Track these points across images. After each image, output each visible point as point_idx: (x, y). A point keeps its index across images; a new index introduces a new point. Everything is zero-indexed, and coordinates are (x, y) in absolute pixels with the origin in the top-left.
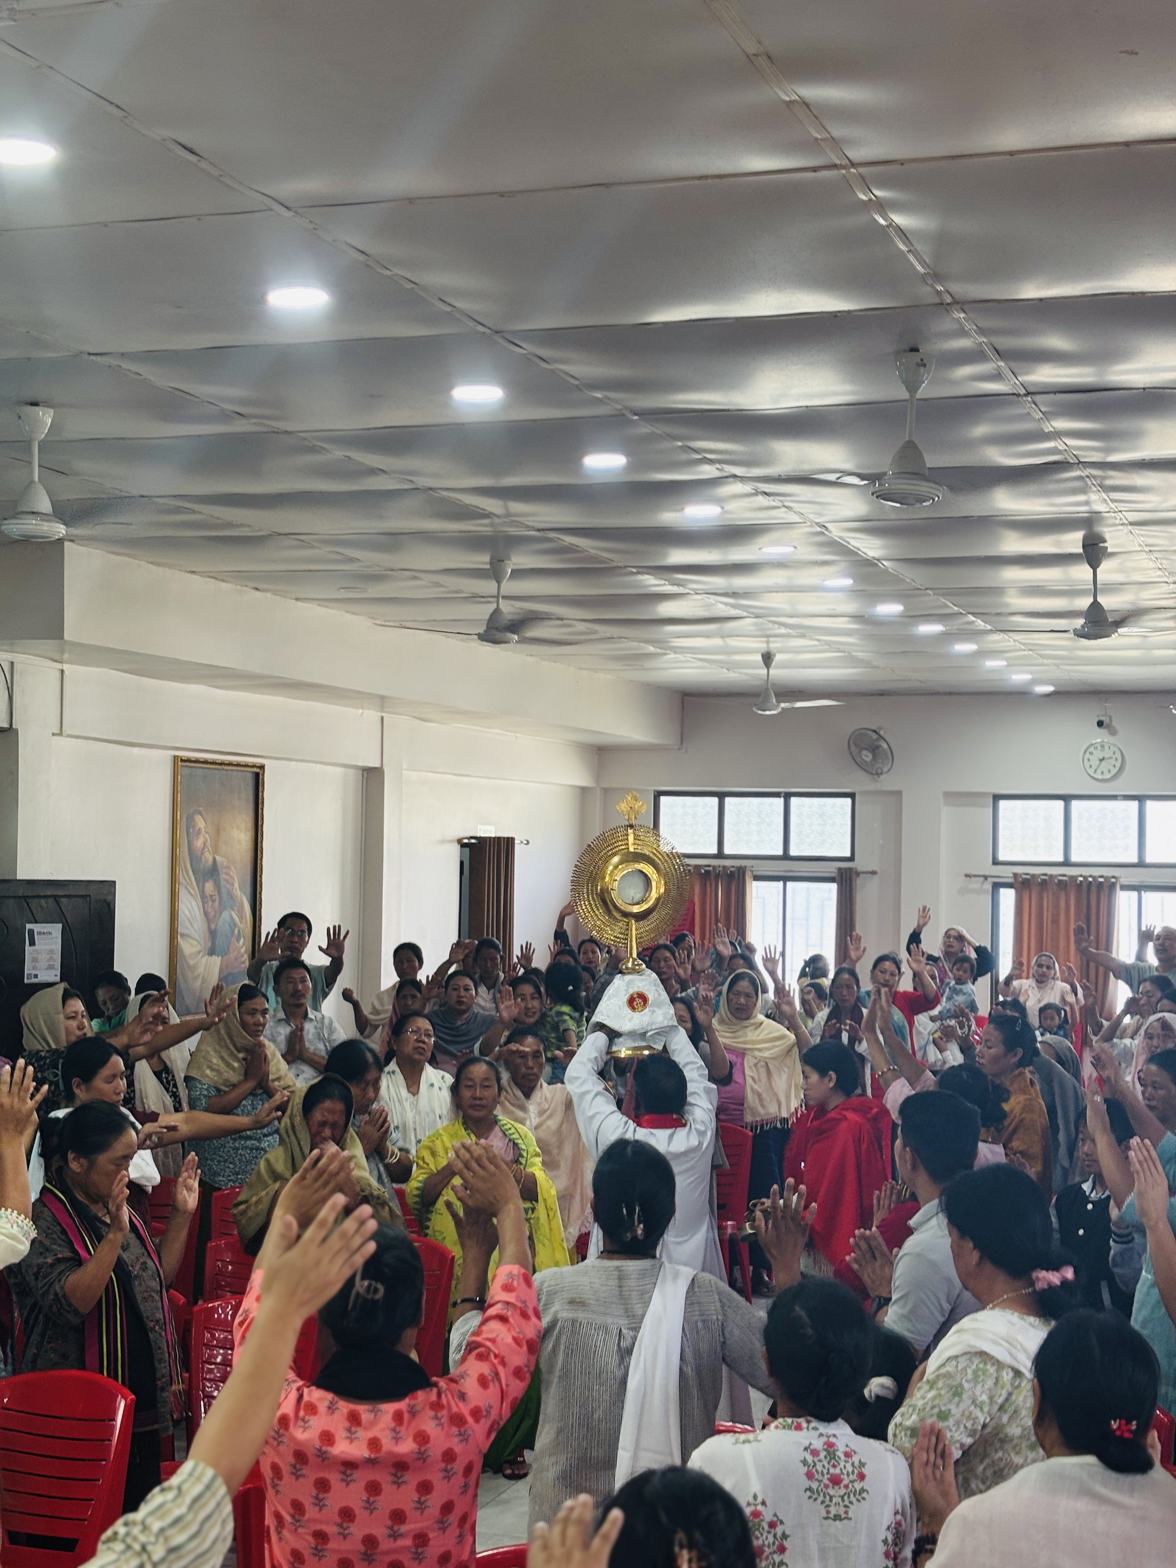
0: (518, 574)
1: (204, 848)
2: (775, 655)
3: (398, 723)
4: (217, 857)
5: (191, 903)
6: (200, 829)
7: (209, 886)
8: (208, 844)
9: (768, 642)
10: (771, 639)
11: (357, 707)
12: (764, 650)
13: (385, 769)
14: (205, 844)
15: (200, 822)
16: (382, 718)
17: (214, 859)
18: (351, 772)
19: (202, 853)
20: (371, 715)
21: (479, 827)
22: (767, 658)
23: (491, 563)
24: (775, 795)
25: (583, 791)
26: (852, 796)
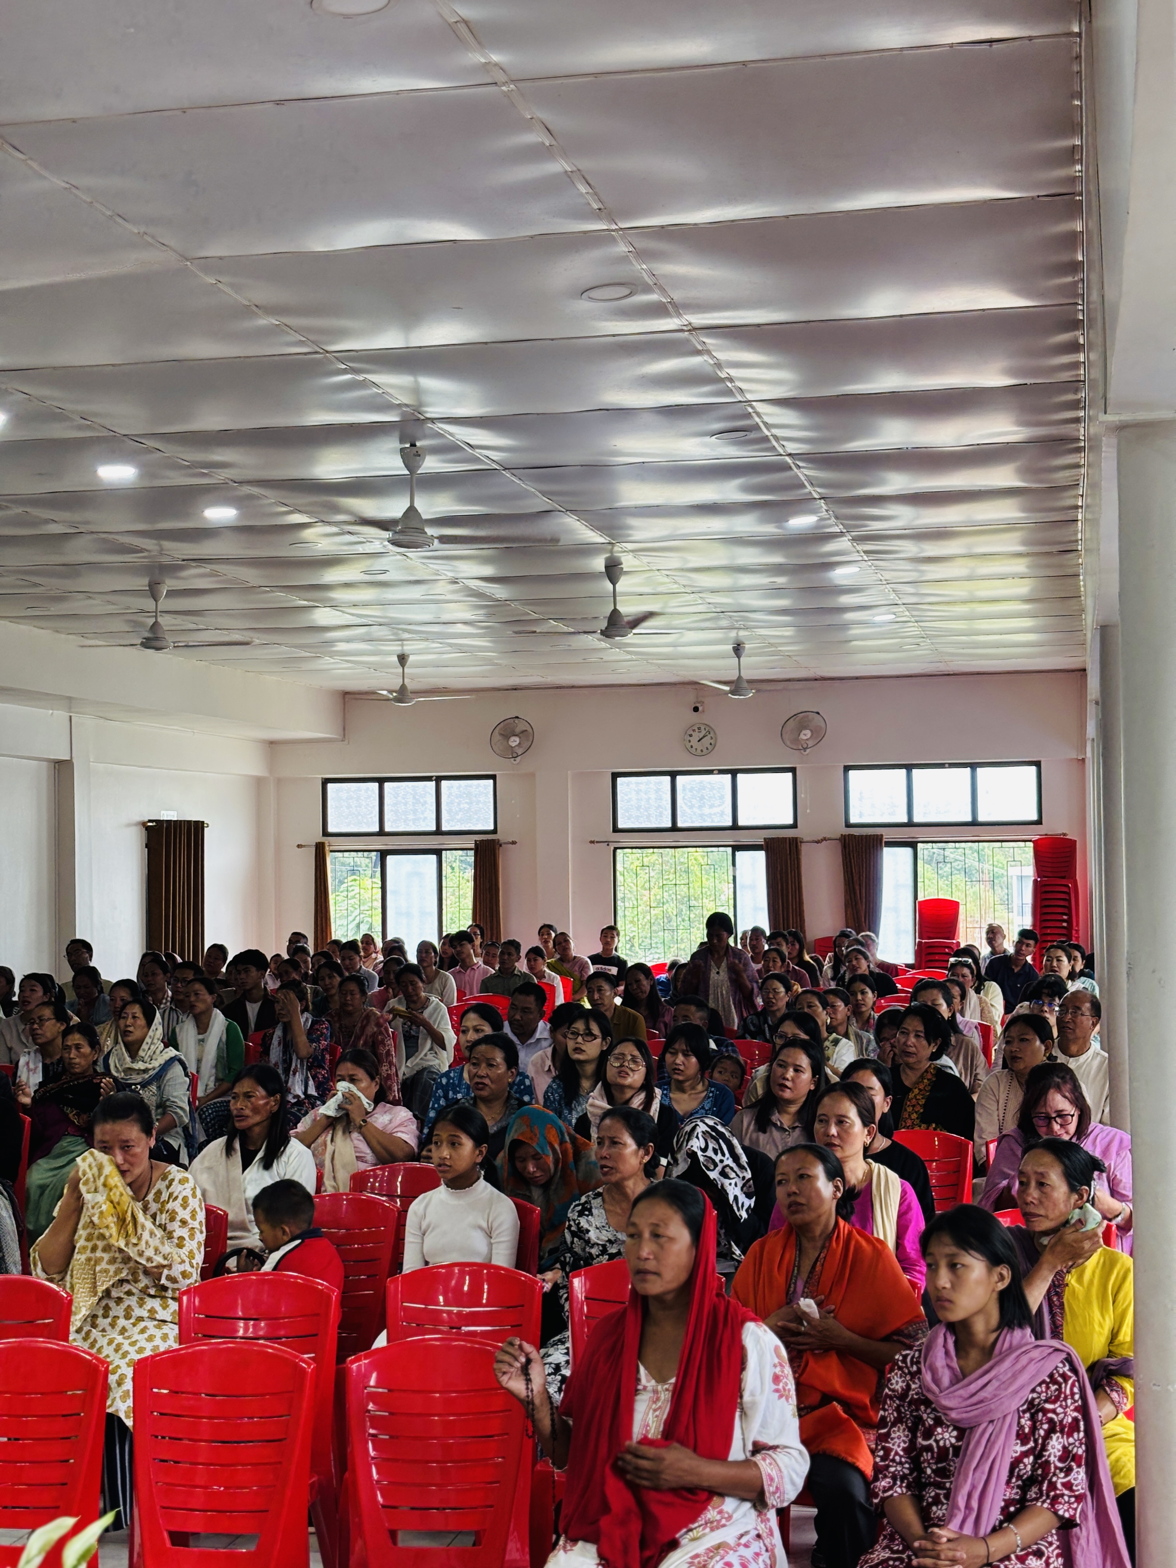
0: (172, 594)
2: (408, 656)
3: (85, 722)
9: (402, 645)
10: (405, 642)
11: (47, 709)
12: (399, 653)
13: (74, 761)
16: (71, 717)
18: (44, 764)
20: (61, 715)
21: (162, 812)
22: (402, 659)
23: (150, 586)
24: (428, 779)
25: (260, 781)
26: (493, 777)
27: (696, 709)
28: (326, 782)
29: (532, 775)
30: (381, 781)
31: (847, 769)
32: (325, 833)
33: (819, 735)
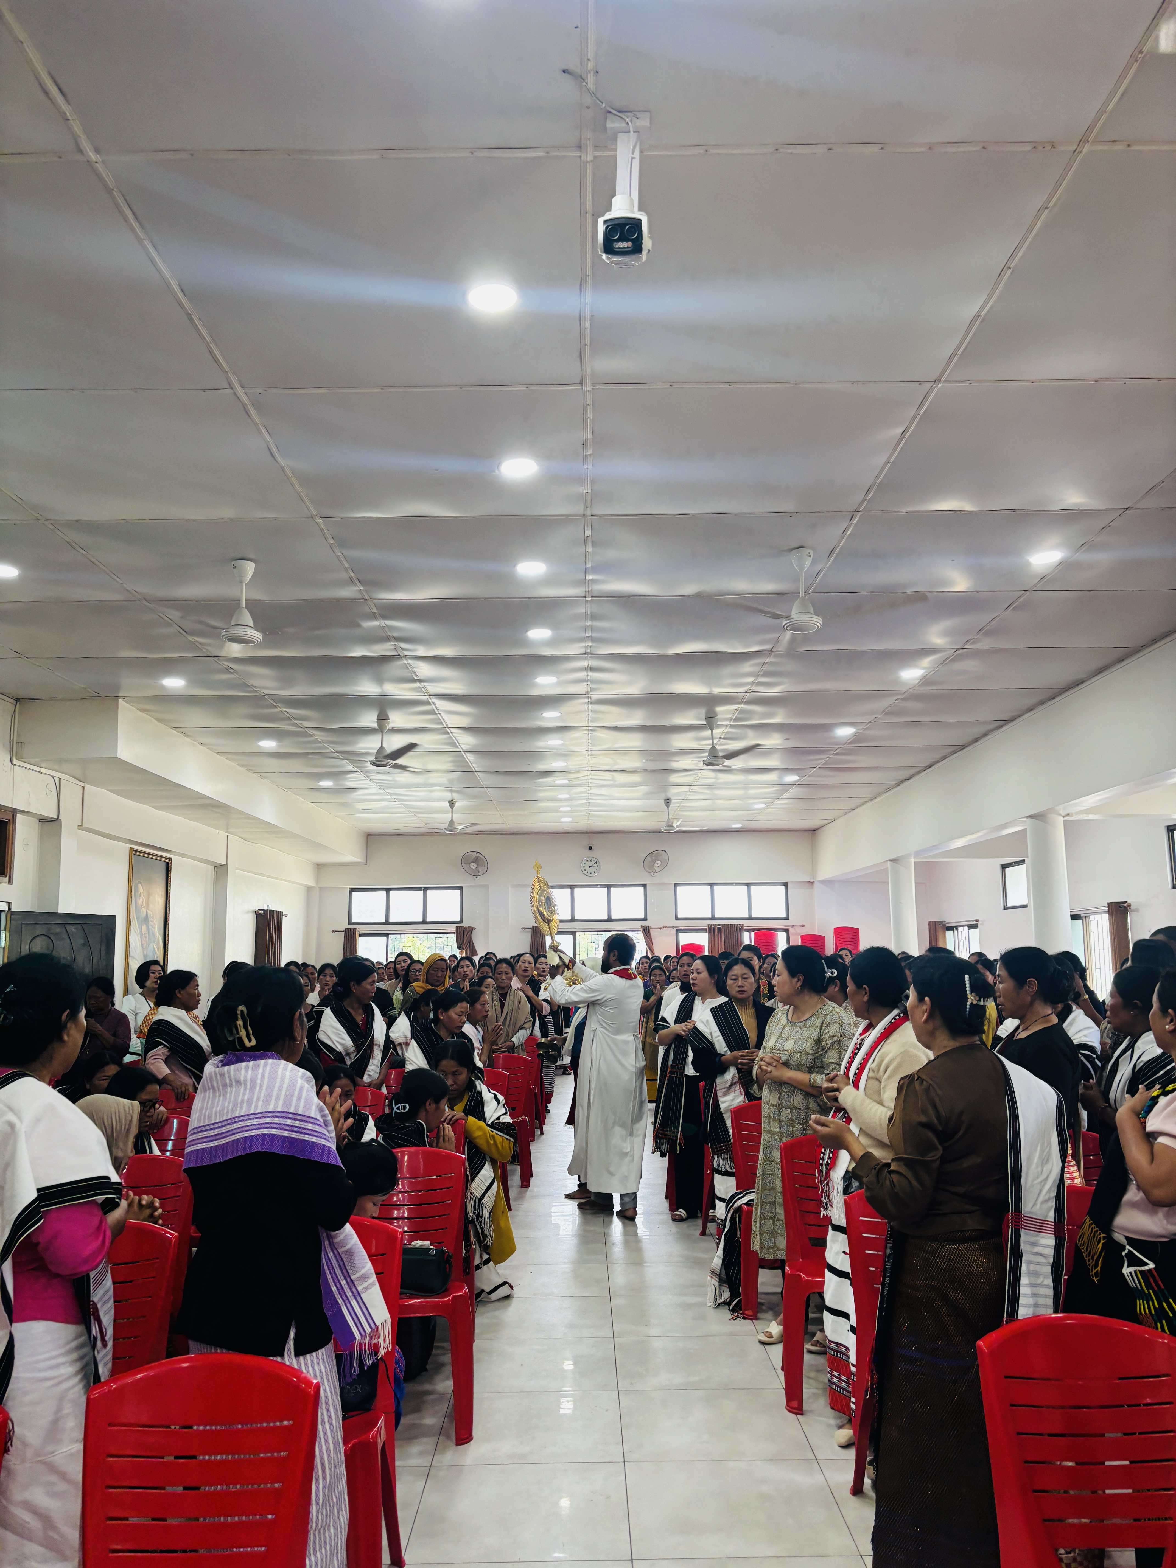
1: (142, 905)
2: (456, 802)
3: (235, 841)
4: (148, 911)
5: (136, 938)
6: (141, 893)
7: (144, 927)
8: (144, 903)
9: (452, 794)
11: (218, 829)
12: (450, 799)
13: (228, 865)
14: (142, 902)
15: (142, 889)
16: (228, 836)
18: (210, 866)
19: (142, 907)
20: (223, 834)
22: (452, 804)
24: (419, 889)
25: (309, 889)
26: (461, 888)
27: (590, 848)
28: (352, 890)
29: (486, 887)
30: (388, 890)
31: (676, 885)
32: (350, 923)
33: (665, 864)
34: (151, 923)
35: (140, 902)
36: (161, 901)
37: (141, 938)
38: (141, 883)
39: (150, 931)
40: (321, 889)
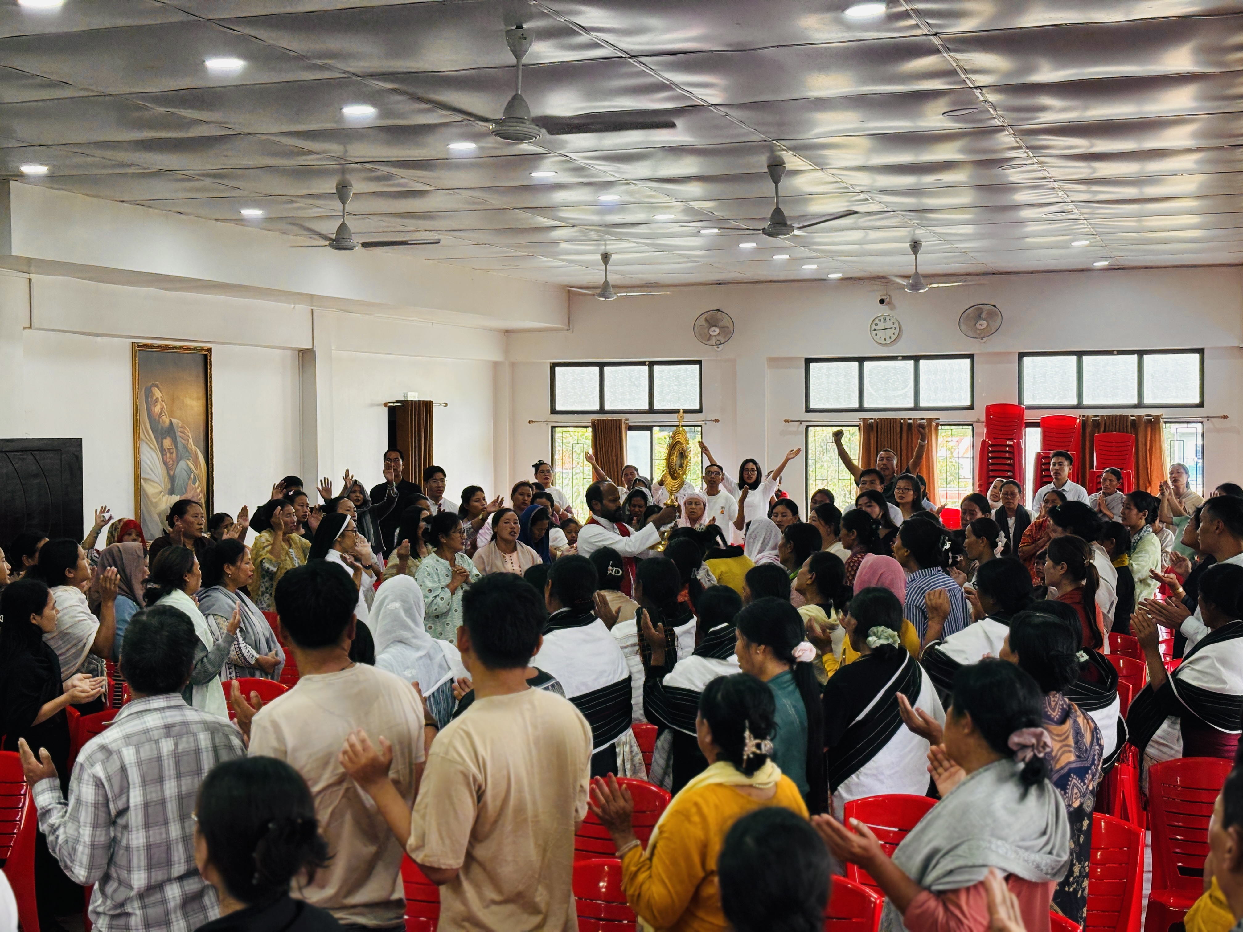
1: (161, 413)
2: (611, 255)
3: (327, 315)
4: (173, 420)
5: (151, 456)
6: (157, 398)
7: (167, 443)
8: (165, 410)
9: (606, 245)
11: (290, 303)
13: (316, 349)
14: (162, 409)
15: (157, 393)
16: (312, 310)
17: (171, 420)
18: (289, 353)
19: (160, 417)
20: (303, 308)
22: (606, 257)
23: (337, 188)
24: (642, 363)
25: (496, 365)
26: (699, 362)
27: (882, 301)
28: (554, 366)
29: (733, 361)
30: (601, 366)
31: (1021, 355)
33: (995, 325)
34: (178, 434)
35: (157, 409)
36: (195, 405)
37: (163, 455)
38: (157, 386)
39: (180, 446)
40: (513, 365)
